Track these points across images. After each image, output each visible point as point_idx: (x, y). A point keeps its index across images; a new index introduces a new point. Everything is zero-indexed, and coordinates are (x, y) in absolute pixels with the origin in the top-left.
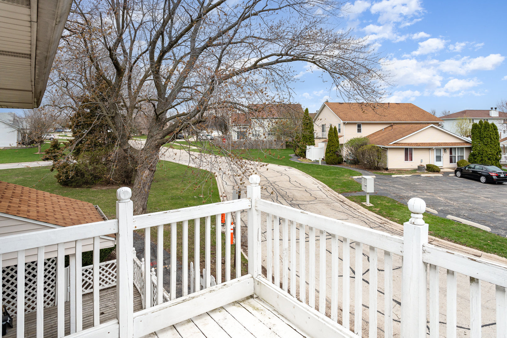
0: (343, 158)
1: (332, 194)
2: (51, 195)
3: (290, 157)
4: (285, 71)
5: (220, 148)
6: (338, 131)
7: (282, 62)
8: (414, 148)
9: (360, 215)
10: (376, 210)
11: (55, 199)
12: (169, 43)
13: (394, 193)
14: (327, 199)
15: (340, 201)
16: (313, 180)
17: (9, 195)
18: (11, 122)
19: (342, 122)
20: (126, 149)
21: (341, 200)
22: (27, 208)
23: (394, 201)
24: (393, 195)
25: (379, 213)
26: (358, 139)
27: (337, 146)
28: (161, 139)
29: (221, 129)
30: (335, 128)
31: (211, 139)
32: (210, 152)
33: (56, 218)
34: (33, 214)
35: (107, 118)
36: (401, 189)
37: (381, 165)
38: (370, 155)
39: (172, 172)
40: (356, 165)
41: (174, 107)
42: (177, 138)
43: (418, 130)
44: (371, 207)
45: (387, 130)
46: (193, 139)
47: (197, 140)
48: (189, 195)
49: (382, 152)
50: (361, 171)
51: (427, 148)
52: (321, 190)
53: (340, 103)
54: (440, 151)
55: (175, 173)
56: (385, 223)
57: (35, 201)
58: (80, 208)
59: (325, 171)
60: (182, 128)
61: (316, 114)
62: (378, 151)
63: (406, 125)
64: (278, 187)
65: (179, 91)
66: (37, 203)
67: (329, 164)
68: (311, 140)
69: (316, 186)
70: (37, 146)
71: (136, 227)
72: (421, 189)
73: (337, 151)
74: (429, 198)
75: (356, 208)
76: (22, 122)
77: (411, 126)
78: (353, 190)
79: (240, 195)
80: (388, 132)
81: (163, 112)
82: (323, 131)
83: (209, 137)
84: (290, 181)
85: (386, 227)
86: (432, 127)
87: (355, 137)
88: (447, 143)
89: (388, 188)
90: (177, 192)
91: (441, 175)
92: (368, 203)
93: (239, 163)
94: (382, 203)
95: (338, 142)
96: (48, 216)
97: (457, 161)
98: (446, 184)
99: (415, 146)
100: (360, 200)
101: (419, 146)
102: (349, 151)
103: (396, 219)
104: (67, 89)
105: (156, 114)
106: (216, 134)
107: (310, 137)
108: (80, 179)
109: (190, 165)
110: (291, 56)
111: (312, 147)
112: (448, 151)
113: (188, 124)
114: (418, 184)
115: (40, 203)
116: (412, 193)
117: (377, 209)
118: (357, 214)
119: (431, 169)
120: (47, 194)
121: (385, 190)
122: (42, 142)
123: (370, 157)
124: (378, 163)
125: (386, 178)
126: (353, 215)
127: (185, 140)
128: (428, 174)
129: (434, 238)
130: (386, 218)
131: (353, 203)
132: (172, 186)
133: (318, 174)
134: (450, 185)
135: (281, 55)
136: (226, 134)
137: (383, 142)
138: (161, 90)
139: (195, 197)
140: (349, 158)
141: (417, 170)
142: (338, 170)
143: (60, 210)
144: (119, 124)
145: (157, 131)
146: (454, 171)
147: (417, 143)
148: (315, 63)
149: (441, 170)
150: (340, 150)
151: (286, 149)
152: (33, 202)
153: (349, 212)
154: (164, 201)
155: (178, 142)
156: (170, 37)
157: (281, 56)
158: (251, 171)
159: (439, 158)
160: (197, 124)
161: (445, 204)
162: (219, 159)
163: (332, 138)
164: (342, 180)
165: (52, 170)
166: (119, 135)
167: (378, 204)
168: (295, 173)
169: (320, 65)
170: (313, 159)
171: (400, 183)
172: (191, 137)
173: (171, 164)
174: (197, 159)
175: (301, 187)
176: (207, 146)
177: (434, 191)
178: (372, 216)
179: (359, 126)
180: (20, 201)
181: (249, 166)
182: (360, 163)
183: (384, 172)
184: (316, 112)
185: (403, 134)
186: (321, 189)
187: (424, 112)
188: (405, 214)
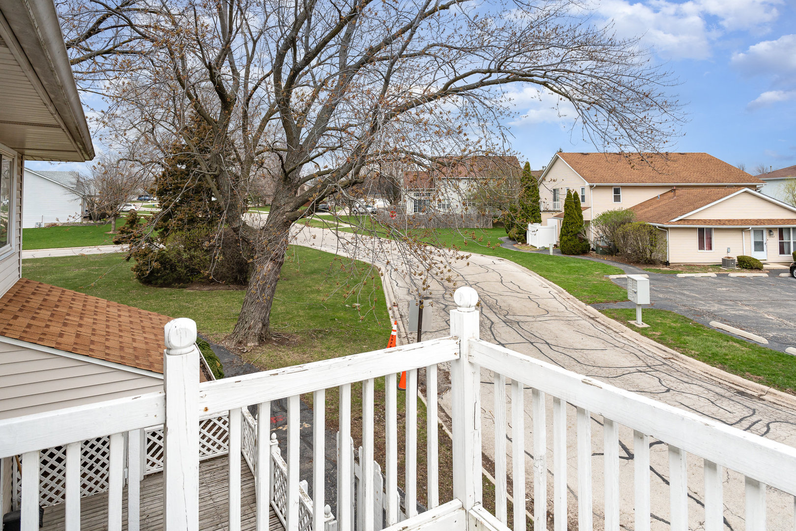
0: (589, 245)
1: (574, 305)
2: (108, 303)
3: (501, 242)
4: (495, 100)
5: (388, 227)
6: (580, 199)
7: (490, 84)
8: (715, 229)
9: (626, 342)
10: (654, 335)
11: (113, 311)
12: (305, 56)
13: (684, 306)
14: (567, 314)
15: (589, 317)
16: (540, 280)
17: (36, 305)
18: (73, 186)
19: (587, 184)
20: (236, 228)
21: (592, 316)
22: (59, 329)
23: (685, 320)
24: (683, 308)
25: (660, 340)
26: (616, 214)
27: (579, 224)
28: (292, 211)
29: (388, 196)
30: (576, 195)
31: (373, 212)
32: (371, 233)
33: (108, 348)
34: (69, 339)
35: (208, 177)
36: (697, 299)
37: (656, 256)
38: (636, 240)
39: (311, 264)
40: (612, 255)
41: (311, 159)
42: (317, 210)
43: (721, 198)
44: (645, 329)
45: (665, 197)
46: (344, 212)
47: (350, 214)
48: (337, 303)
49: (657, 235)
50: (622, 267)
51: (738, 227)
52: (555, 298)
53: (583, 154)
54: (760, 233)
55: (316, 266)
56: (672, 358)
57: (78, 315)
58: (153, 328)
59: (561, 266)
60: (326, 193)
61: (542, 172)
62: (651, 233)
63: (700, 190)
64: (482, 291)
65: (321, 134)
66: (81, 318)
67: (566, 254)
68: (534, 215)
69: (547, 290)
70: (110, 222)
71: (206, 409)
72: (731, 299)
73: (579, 233)
74: (749, 315)
75: (618, 331)
76: (88, 186)
77: (707, 190)
78: (610, 298)
79: (423, 307)
80: (667, 201)
81: (295, 169)
82: (555, 200)
83: (369, 209)
84: (502, 282)
85: (675, 366)
86: (746, 192)
87: (611, 209)
88: (773, 220)
89: (672, 297)
90: (318, 298)
91: (766, 275)
92: (639, 322)
93: (419, 252)
94: (664, 322)
95: (581, 217)
96: (93, 344)
97: (792, 251)
98: (776, 291)
99: (716, 225)
100: (625, 317)
101: (724, 224)
102: (601, 233)
103: (693, 352)
104: (153, 134)
105: (285, 171)
106: (380, 203)
107: (534, 210)
108: (168, 274)
109: (338, 253)
110: (507, 72)
111: (537, 226)
112: (776, 234)
113: (335, 186)
114: (725, 289)
115: (85, 319)
116: (716, 305)
117: (656, 333)
118: (621, 340)
119: (745, 263)
120: (103, 302)
121: (666, 299)
122: (116, 216)
123: (638, 243)
124: (651, 252)
125: (667, 279)
126: (614, 342)
127: (329, 214)
128: (741, 272)
129: (766, 388)
130: (674, 349)
131: (613, 321)
132: (310, 287)
133: (548, 270)
134: (783, 293)
135: (490, 71)
136: (396, 203)
137: (659, 218)
138: (292, 133)
139: (347, 305)
140: (601, 244)
141: (721, 265)
142: (581, 264)
143: (117, 332)
144: (226, 188)
145: (286, 199)
146: (789, 268)
147: (719, 220)
148: (547, 86)
149: (764, 266)
150: (585, 231)
151: (493, 228)
152: (74, 316)
153: (606, 337)
154: (298, 312)
155: (319, 217)
156: (307, 47)
157: (488, 74)
158: (442, 266)
159: (759, 246)
160: (349, 186)
161: (780, 326)
162: (386, 246)
163: (571, 210)
164: (590, 281)
165: (128, 259)
166: (226, 205)
167: (657, 324)
168: (509, 268)
169: (554, 88)
170: (539, 245)
171: (692, 288)
172: (339, 209)
173: (309, 251)
174: (350, 244)
175: (521, 291)
176: (366, 223)
177: (755, 303)
178: (648, 345)
179: (617, 191)
180: (52, 315)
181: (436, 257)
182: (619, 253)
183: (661, 269)
184: (541, 169)
185: (695, 205)
186: (555, 295)
187: (728, 167)
188: (709, 344)
